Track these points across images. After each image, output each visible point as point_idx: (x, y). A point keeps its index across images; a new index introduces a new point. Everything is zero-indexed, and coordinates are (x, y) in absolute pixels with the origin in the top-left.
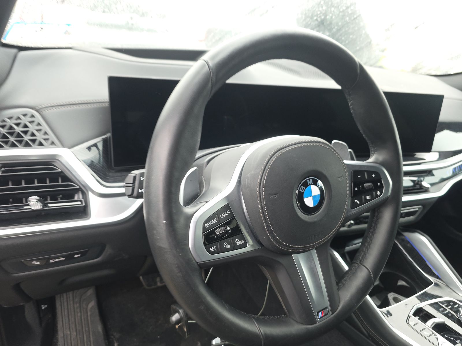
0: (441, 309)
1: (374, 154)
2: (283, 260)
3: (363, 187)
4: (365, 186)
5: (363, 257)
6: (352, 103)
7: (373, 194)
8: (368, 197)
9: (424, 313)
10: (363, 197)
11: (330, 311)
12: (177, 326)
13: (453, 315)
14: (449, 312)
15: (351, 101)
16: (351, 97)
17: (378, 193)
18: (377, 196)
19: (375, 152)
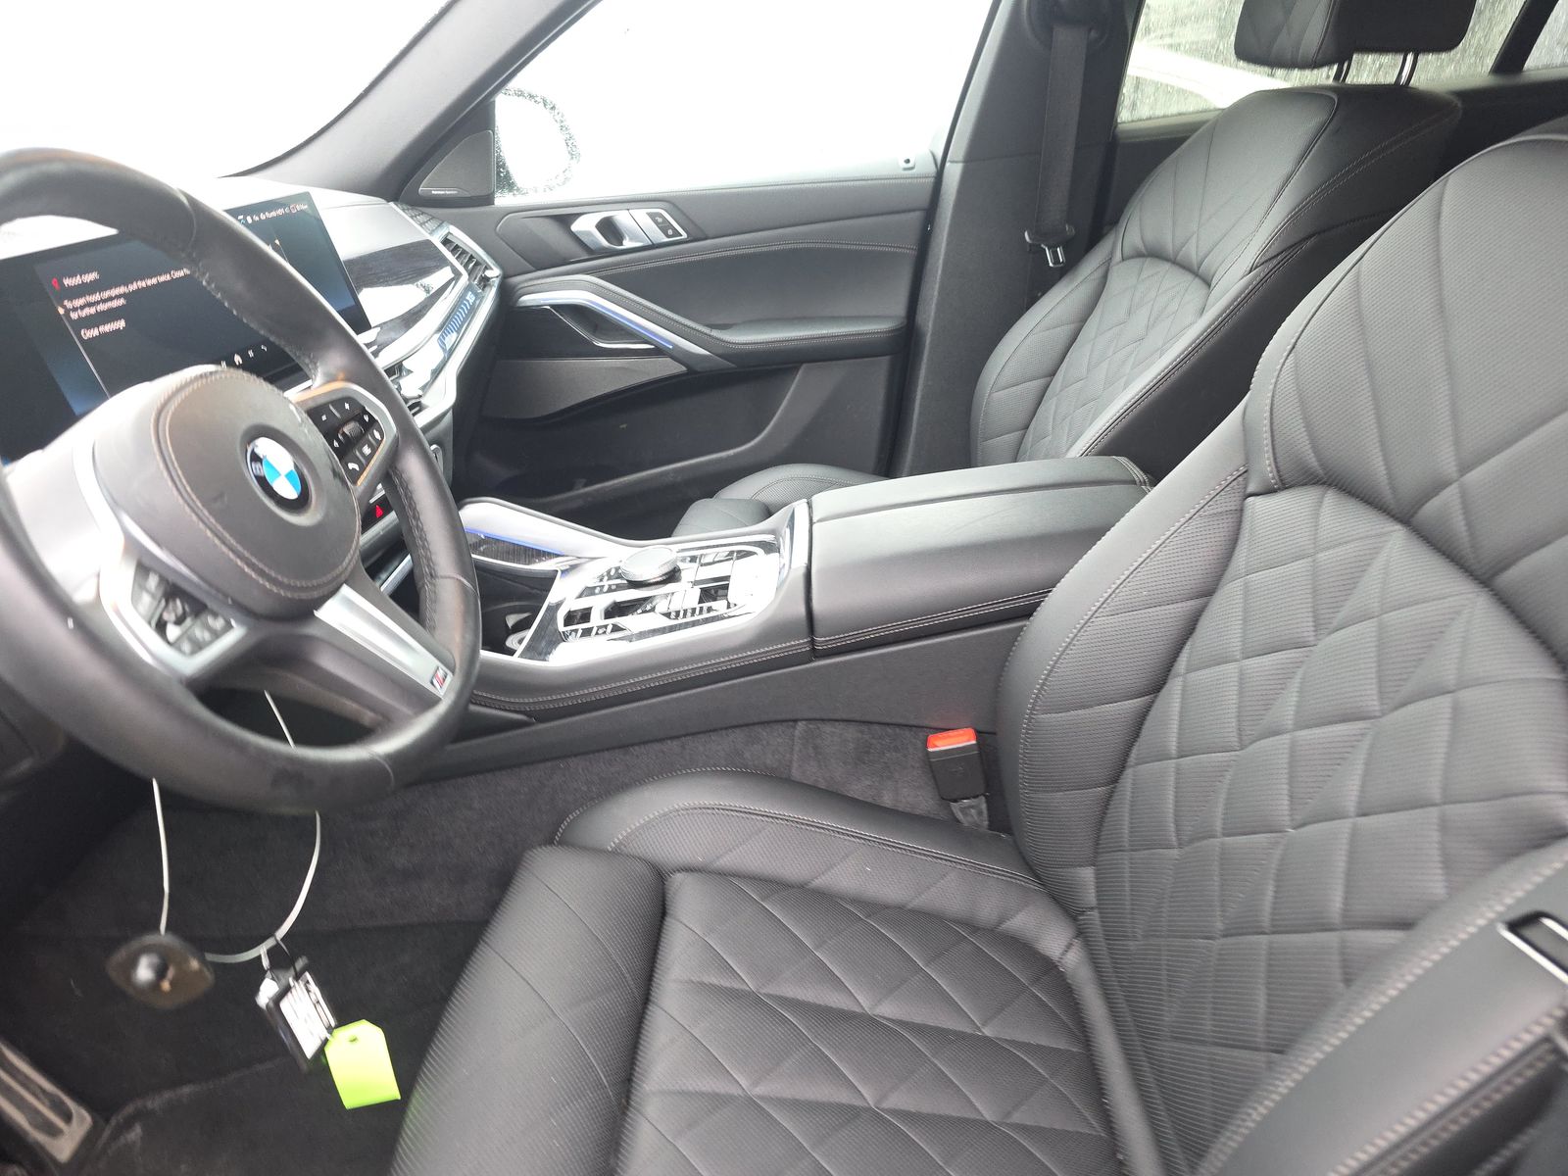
0: (597, 591)
1: (316, 368)
2: (311, 630)
3: (344, 434)
4: (347, 433)
5: (429, 566)
6: (210, 277)
7: (369, 441)
8: (367, 450)
9: (578, 617)
10: (358, 453)
11: (447, 670)
12: (166, 985)
13: (617, 585)
14: (610, 586)
15: (204, 274)
16: (200, 264)
17: (377, 435)
18: (379, 443)
19: (315, 364)
